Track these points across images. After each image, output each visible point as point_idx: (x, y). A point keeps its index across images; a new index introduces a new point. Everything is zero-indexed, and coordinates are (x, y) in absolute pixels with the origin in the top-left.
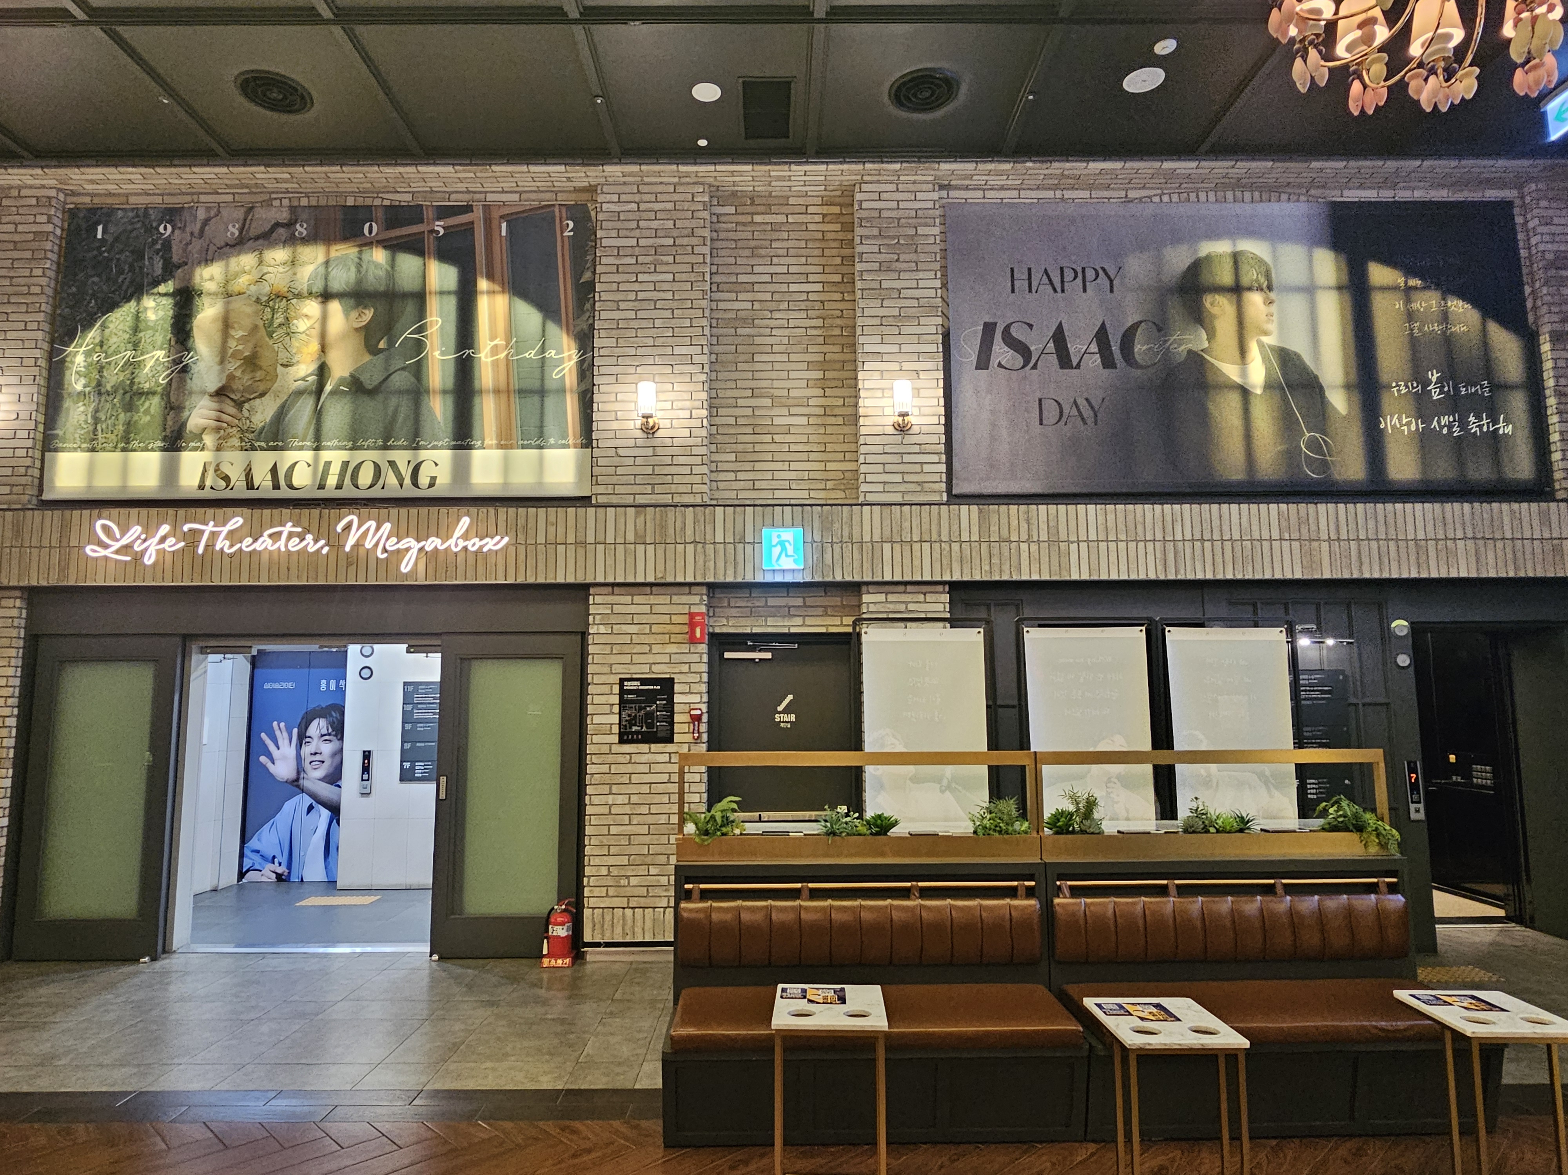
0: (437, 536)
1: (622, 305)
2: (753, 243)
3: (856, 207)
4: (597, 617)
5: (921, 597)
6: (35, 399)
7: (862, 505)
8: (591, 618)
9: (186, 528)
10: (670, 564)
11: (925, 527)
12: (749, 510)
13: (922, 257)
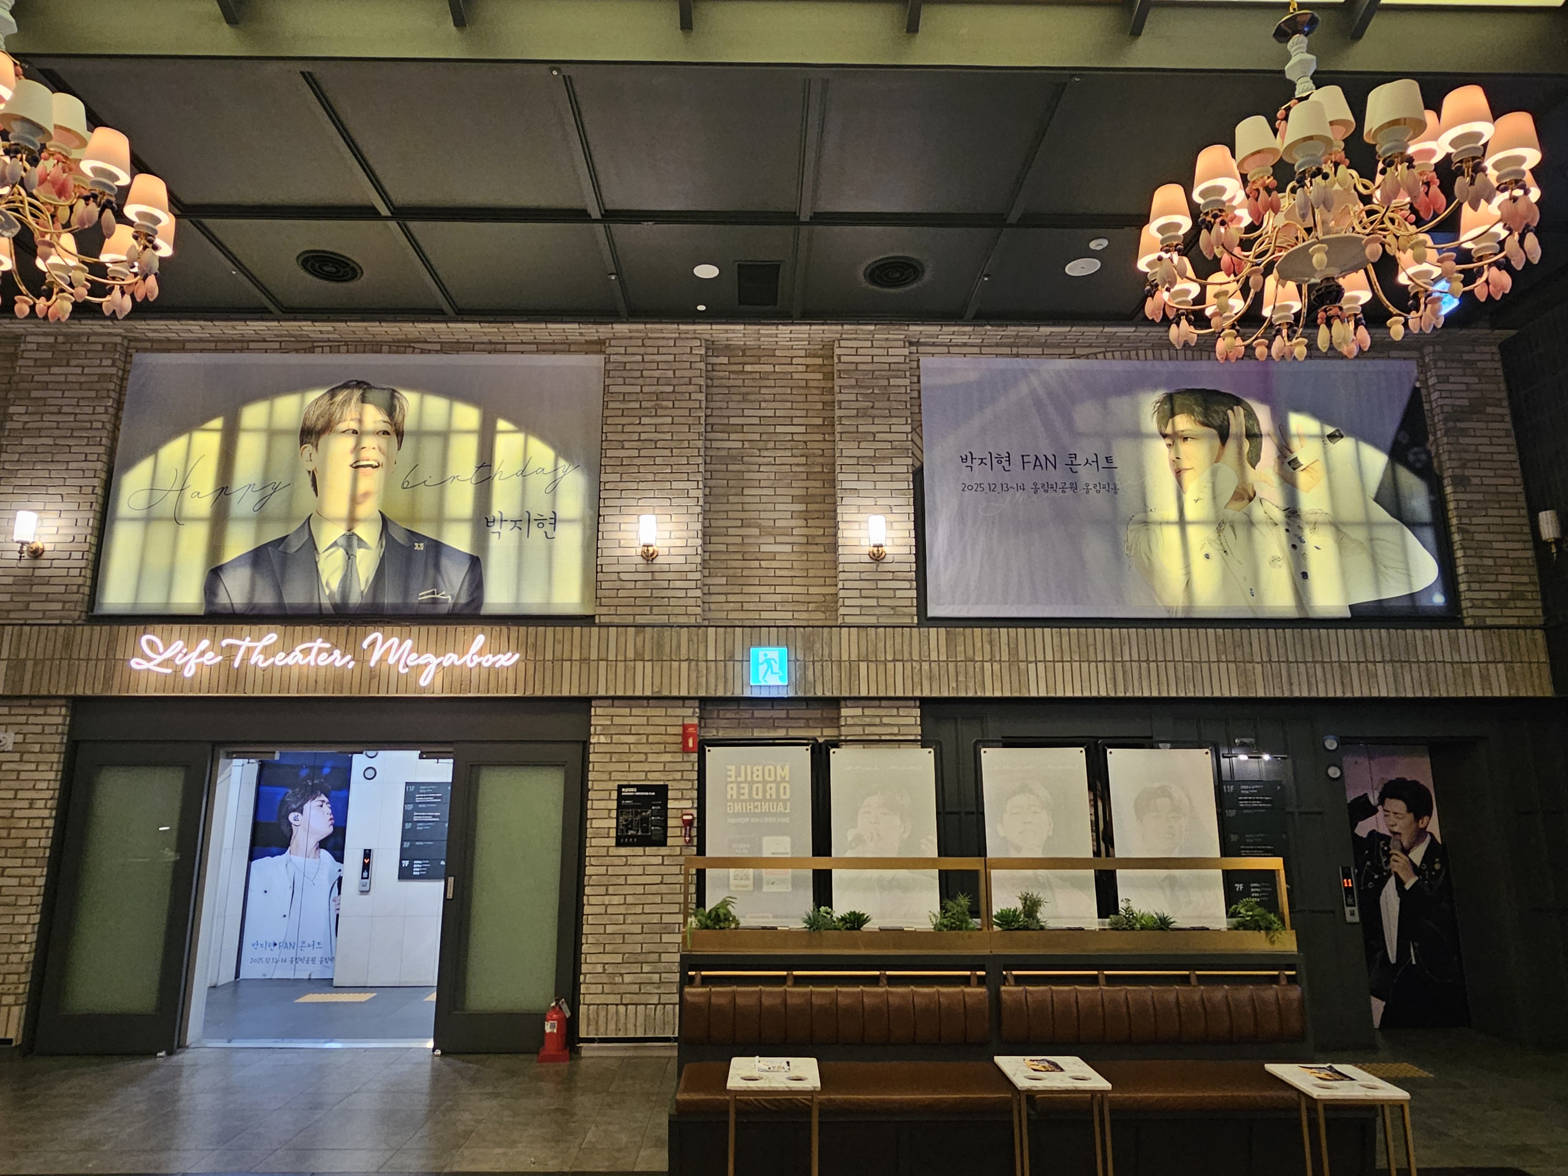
0: (454, 653)
1: (626, 445)
2: (744, 390)
3: (836, 360)
4: (599, 728)
5: (894, 712)
6: (91, 524)
7: (840, 627)
8: (592, 729)
9: (225, 643)
10: (666, 681)
11: (898, 647)
12: (738, 630)
13: (894, 405)
